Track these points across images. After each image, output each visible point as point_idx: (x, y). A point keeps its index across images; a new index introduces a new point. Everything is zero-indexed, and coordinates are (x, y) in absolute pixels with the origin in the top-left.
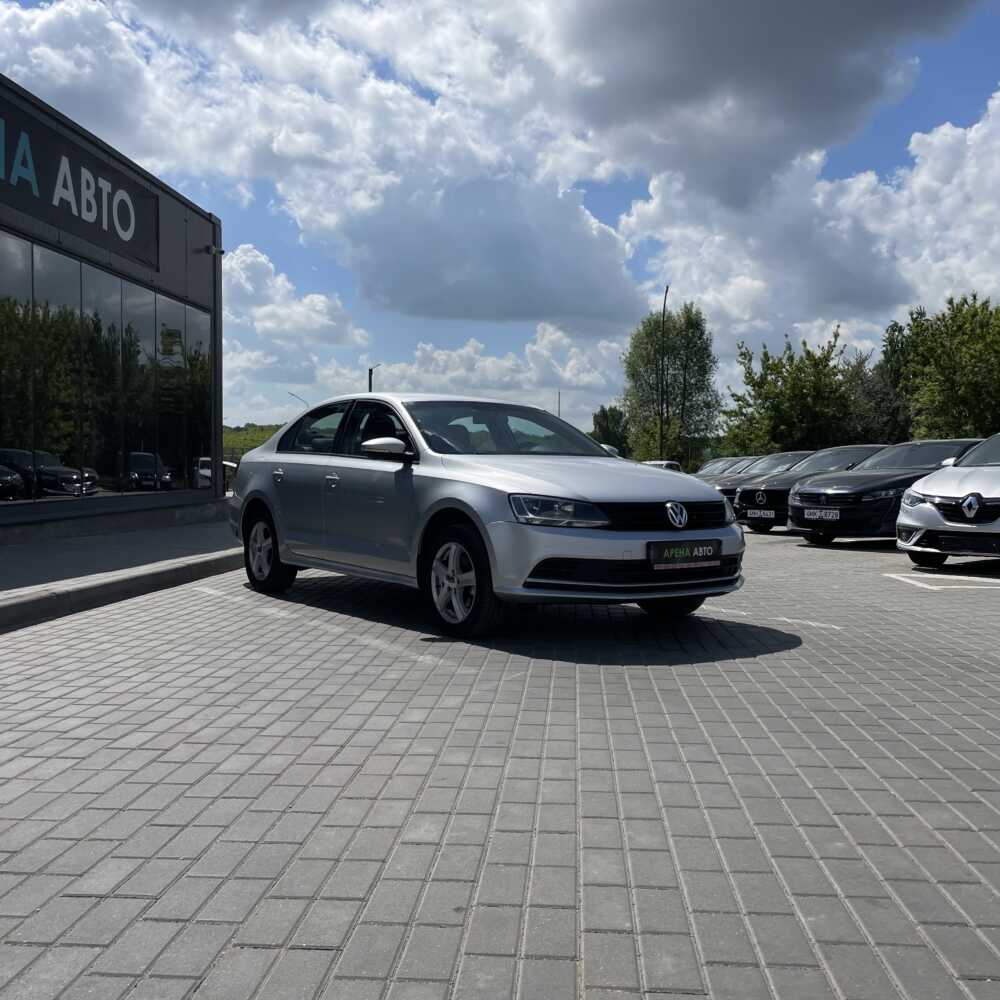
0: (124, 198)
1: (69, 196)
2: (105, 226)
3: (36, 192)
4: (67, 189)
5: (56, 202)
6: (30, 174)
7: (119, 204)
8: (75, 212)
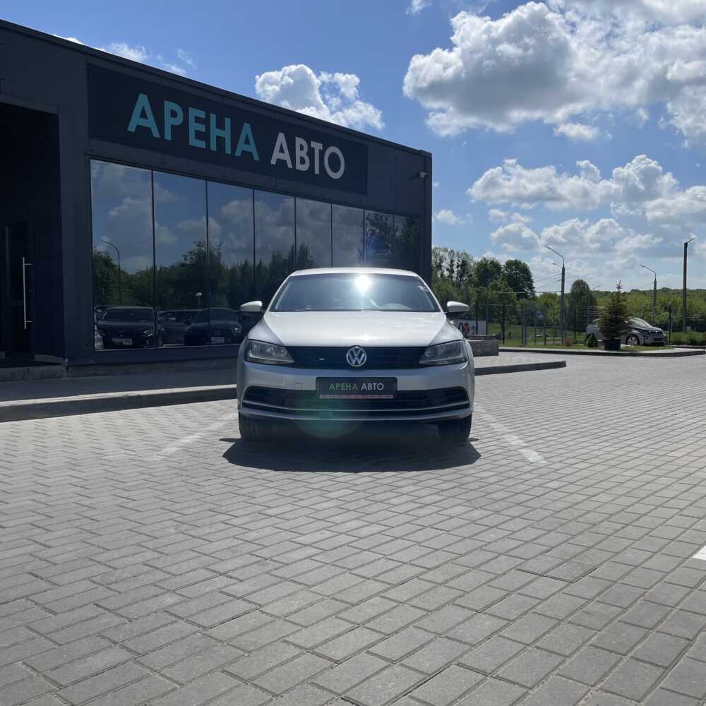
0: (335, 151)
1: (286, 156)
2: (317, 171)
3: (256, 158)
4: (283, 152)
5: (273, 162)
6: (252, 148)
7: (330, 155)
8: (290, 166)
